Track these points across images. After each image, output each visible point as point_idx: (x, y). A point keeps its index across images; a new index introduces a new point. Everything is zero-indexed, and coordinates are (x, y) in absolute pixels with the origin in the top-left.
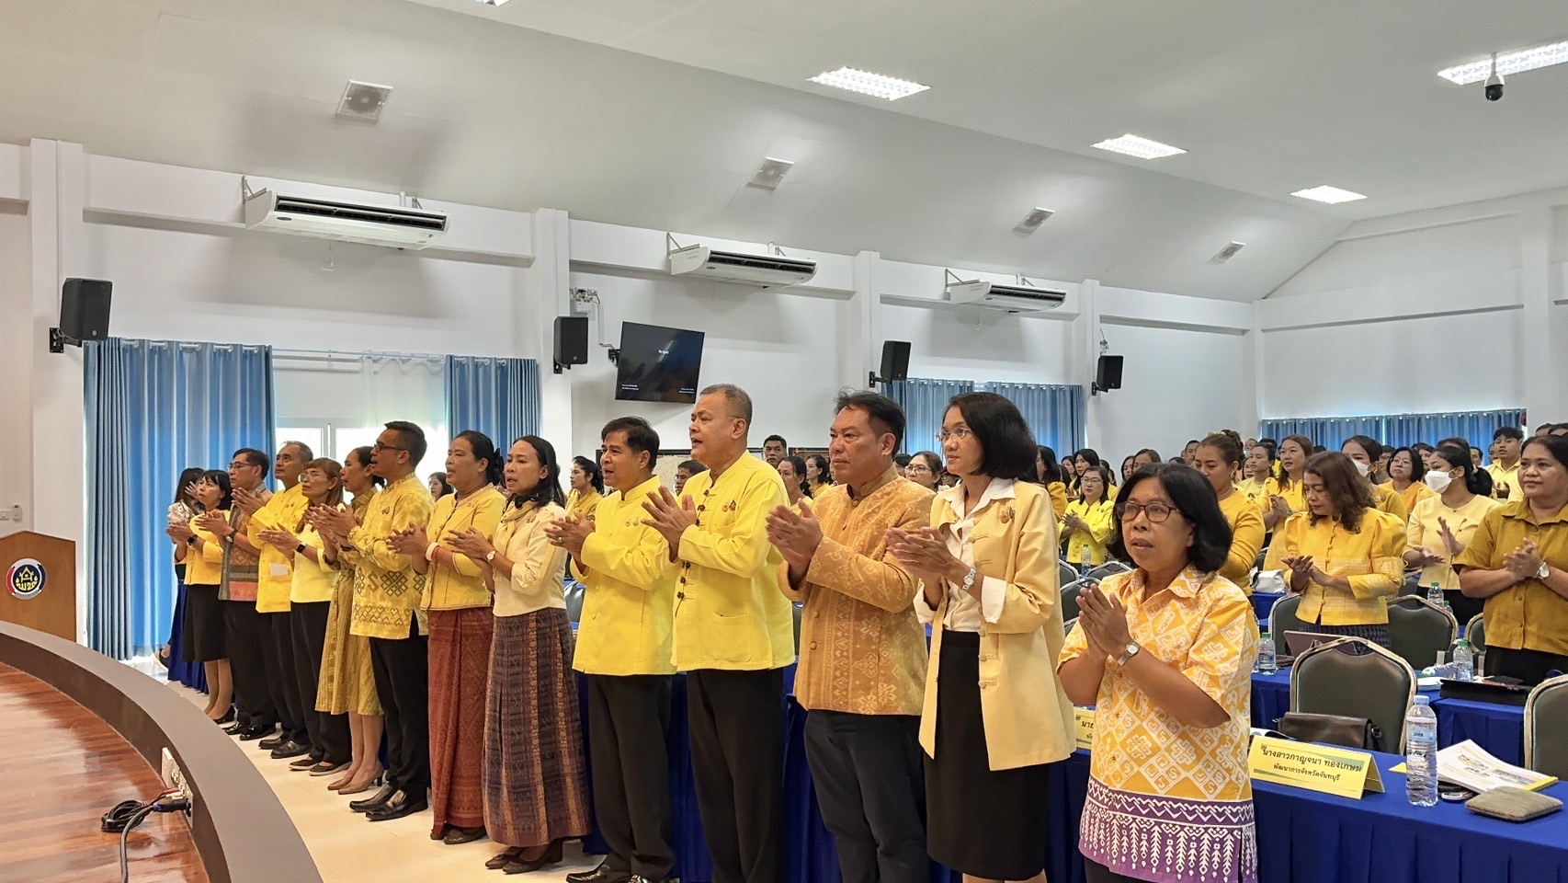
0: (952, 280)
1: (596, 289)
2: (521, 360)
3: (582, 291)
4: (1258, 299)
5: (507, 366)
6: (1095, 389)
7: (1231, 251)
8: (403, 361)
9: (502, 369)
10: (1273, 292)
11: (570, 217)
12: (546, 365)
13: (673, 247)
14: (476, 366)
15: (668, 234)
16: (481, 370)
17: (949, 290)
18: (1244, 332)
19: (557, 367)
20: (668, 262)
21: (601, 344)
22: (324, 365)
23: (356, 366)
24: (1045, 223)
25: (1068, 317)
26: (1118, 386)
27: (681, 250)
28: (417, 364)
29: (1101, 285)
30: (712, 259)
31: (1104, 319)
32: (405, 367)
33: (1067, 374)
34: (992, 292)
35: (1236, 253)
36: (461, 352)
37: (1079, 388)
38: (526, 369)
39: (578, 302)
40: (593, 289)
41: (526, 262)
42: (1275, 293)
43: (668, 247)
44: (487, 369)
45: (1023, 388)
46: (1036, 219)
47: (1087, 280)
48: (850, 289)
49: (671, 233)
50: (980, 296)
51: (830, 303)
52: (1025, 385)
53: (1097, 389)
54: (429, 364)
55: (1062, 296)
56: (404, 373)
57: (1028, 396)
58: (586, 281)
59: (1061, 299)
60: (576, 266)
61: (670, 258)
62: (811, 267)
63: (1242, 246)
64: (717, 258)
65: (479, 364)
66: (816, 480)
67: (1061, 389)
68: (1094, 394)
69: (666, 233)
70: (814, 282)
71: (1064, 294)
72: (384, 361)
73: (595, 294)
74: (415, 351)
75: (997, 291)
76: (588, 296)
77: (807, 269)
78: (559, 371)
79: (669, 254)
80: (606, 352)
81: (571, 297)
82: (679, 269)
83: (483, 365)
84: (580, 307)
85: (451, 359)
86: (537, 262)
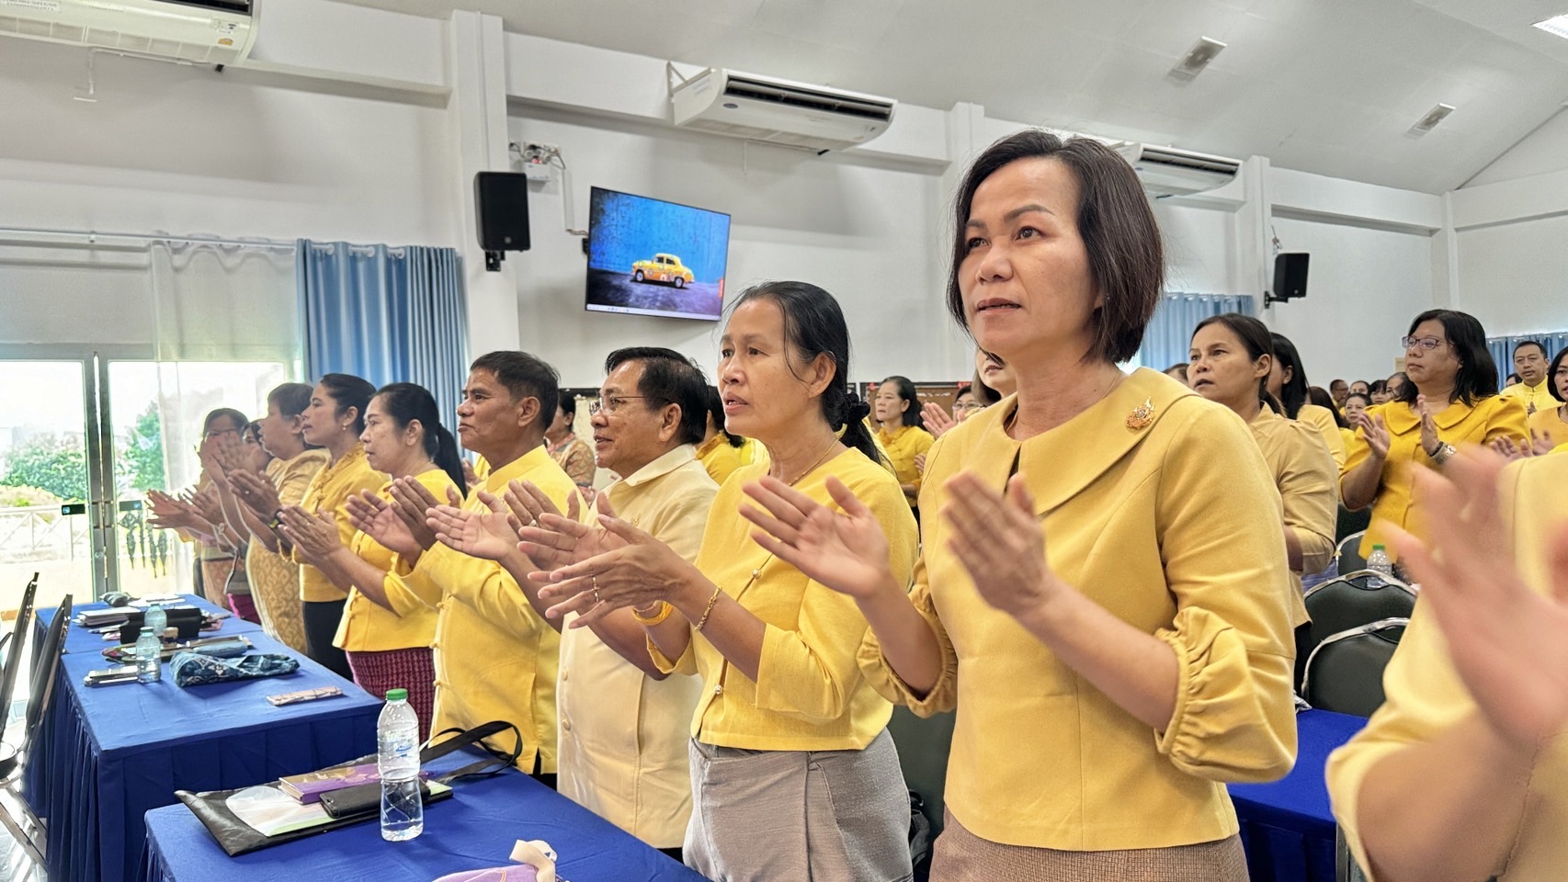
1: (556, 146)
2: (429, 250)
3: (533, 147)
4: (1450, 191)
5: (405, 258)
6: (1269, 300)
7: (1440, 114)
8: (228, 251)
9: (397, 265)
10: (1470, 180)
11: (508, 27)
12: (472, 252)
13: (677, 82)
14: (353, 259)
15: (669, 65)
16: (361, 266)
18: (1432, 232)
19: (491, 261)
20: (670, 107)
21: (570, 231)
22: (82, 256)
23: (143, 259)
24: (1212, 65)
25: (1230, 207)
26: (1302, 293)
27: (687, 83)
28: (249, 256)
29: (1272, 165)
30: (730, 91)
31: (1279, 211)
32: (230, 261)
33: (1230, 280)
34: (1143, 159)
35: (1442, 122)
36: (322, 237)
37: (1248, 298)
38: (439, 263)
39: (528, 164)
40: (553, 145)
41: (438, 100)
42: (1471, 182)
43: (670, 83)
44: (371, 262)
45: (1179, 299)
46: (1200, 57)
47: (1254, 156)
48: (944, 158)
49: (674, 64)
51: (915, 179)
52: (1180, 294)
53: (1271, 299)
54: (271, 255)
55: (1233, 168)
56: (229, 271)
57: (1184, 307)
58: (540, 132)
59: (1232, 173)
60: (520, 107)
61: (673, 100)
62: (886, 110)
63: (1452, 110)
64: (737, 89)
65: (359, 255)
66: (899, 421)
67: (1225, 301)
68: (1267, 306)
69: (666, 62)
70: (888, 140)
71: (1237, 165)
72: (190, 249)
73: (556, 153)
74: (250, 234)
75: (1149, 158)
76: (544, 155)
77: (879, 114)
78: (493, 265)
79: (671, 95)
80: (577, 242)
81: (517, 156)
82: (684, 115)
83: (364, 256)
84: (532, 171)
85: (304, 245)
86: (455, 100)
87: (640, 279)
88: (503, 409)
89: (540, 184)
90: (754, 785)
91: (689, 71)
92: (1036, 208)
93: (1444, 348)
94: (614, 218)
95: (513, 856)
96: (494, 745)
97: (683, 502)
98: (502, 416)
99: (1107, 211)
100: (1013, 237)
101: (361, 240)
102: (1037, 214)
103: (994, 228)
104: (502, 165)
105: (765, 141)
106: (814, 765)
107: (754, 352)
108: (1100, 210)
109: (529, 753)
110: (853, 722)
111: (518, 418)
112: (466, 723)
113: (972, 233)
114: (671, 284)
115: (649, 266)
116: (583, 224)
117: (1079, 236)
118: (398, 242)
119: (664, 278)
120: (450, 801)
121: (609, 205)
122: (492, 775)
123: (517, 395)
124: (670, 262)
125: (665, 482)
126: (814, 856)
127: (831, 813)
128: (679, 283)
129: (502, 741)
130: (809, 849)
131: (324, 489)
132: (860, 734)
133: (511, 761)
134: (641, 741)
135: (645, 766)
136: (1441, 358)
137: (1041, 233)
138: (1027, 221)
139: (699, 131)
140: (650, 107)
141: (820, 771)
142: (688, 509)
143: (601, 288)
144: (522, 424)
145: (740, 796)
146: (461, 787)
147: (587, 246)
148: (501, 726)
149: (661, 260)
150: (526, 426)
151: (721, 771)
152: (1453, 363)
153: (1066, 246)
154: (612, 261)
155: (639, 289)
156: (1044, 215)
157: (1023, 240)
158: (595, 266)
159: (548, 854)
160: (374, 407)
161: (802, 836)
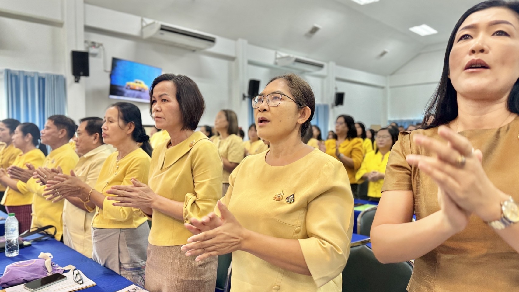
0: (278, 56)
2: (54, 76)
3: (93, 43)
5: (45, 77)
7: (384, 53)
9: (42, 80)
11: (85, 2)
12: (70, 77)
13: (144, 24)
14: (26, 78)
16: (29, 80)
17: (277, 61)
18: (383, 88)
20: (142, 32)
21: (105, 71)
24: (317, 33)
25: (322, 77)
26: (342, 104)
27: (148, 25)
31: (338, 79)
34: (295, 61)
35: (385, 55)
36: (14, 68)
37: (328, 105)
38: (57, 80)
39: (91, 48)
40: (100, 42)
41: (60, 25)
42: (395, 73)
43: (142, 25)
46: (314, 31)
47: (331, 62)
48: (235, 56)
49: (144, 18)
50: (290, 63)
53: (334, 106)
58: (95, 37)
59: (322, 67)
60: (88, 29)
61: (143, 30)
62: (214, 40)
63: (387, 52)
64: (163, 29)
65: (28, 76)
68: (332, 107)
69: (141, 18)
70: (215, 49)
71: (323, 65)
73: (101, 45)
75: (298, 61)
76: (97, 45)
77: (212, 40)
78: (77, 81)
79: (143, 28)
80: (108, 75)
81: (87, 45)
82: (146, 35)
83: (30, 76)
84: (92, 50)
85: (8, 71)
86: (65, 25)
87: (129, 88)
88: (54, 132)
89: (95, 55)
90: (105, 236)
91: (148, 21)
92: (165, 94)
93: (344, 125)
94: (120, 68)
95: (39, 257)
96: (49, 232)
97: (97, 162)
98: (53, 134)
99: (183, 94)
100: (161, 101)
101: (28, 69)
102: (166, 96)
103: (157, 99)
104: (81, 48)
105: (173, 45)
106: (122, 231)
107: (111, 122)
108: (181, 95)
109: (59, 235)
110: (134, 221)
111: (59, 135)
112: (40, 226)
113: (153, 99)
114: (140, 90)
115: (132, 84)
116: (109, 68)
117: (177, 101)
118: (43, 72)
119: (137, 88)
120: (31, 247)
121: (118, 64)
122: (46, 240)
123: (59, 129)
124: (140, 83)
125: (96, 155)
126: (120, 254)
127: (125, 243)
128: (143, 90)
129: (51, 231)
130: (119, 252)
131: (4, 155)
132: (136, 224)
133: (53, 237)
134: (85, 229)
135: (87, 236)
136: (343, 128)
137: (167, 101)
138: (164, 97)
139: (151, 41)
140: (135, 32)
141: (123, 233)
142: (99, 164)
143: (114, 90)
144: (60, 137)
145: (102, 239)
146: (35, 243)
147: (111, 76)
148: (50, 227)
149: (136, 82)
150: (62, 138)
151: (97, 233)
152: (346, 129)
153: (174, 103)
154: (119, 82)
155: (128, 92)
156: (167, 96)
157: (163, 102)
158: (113, 83)
159: (50, 257)
160: (18, 129)
161: (117, 249)
